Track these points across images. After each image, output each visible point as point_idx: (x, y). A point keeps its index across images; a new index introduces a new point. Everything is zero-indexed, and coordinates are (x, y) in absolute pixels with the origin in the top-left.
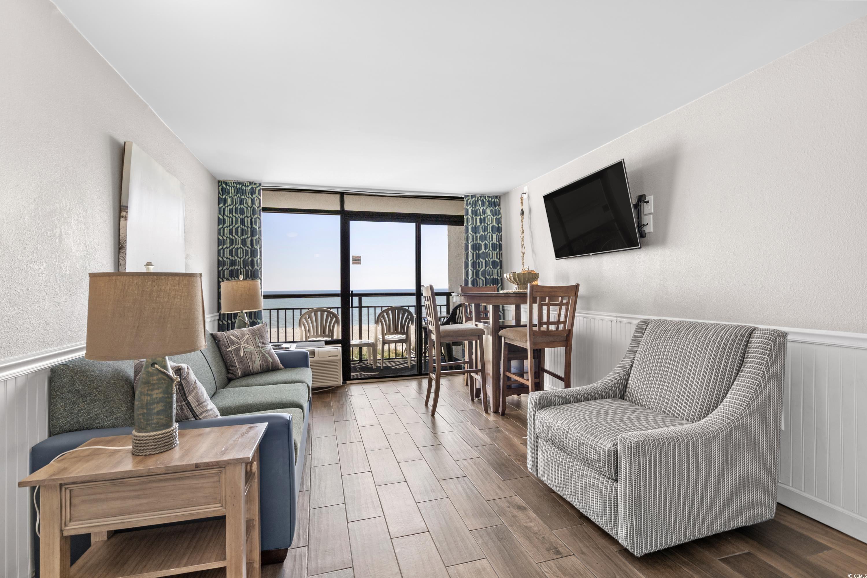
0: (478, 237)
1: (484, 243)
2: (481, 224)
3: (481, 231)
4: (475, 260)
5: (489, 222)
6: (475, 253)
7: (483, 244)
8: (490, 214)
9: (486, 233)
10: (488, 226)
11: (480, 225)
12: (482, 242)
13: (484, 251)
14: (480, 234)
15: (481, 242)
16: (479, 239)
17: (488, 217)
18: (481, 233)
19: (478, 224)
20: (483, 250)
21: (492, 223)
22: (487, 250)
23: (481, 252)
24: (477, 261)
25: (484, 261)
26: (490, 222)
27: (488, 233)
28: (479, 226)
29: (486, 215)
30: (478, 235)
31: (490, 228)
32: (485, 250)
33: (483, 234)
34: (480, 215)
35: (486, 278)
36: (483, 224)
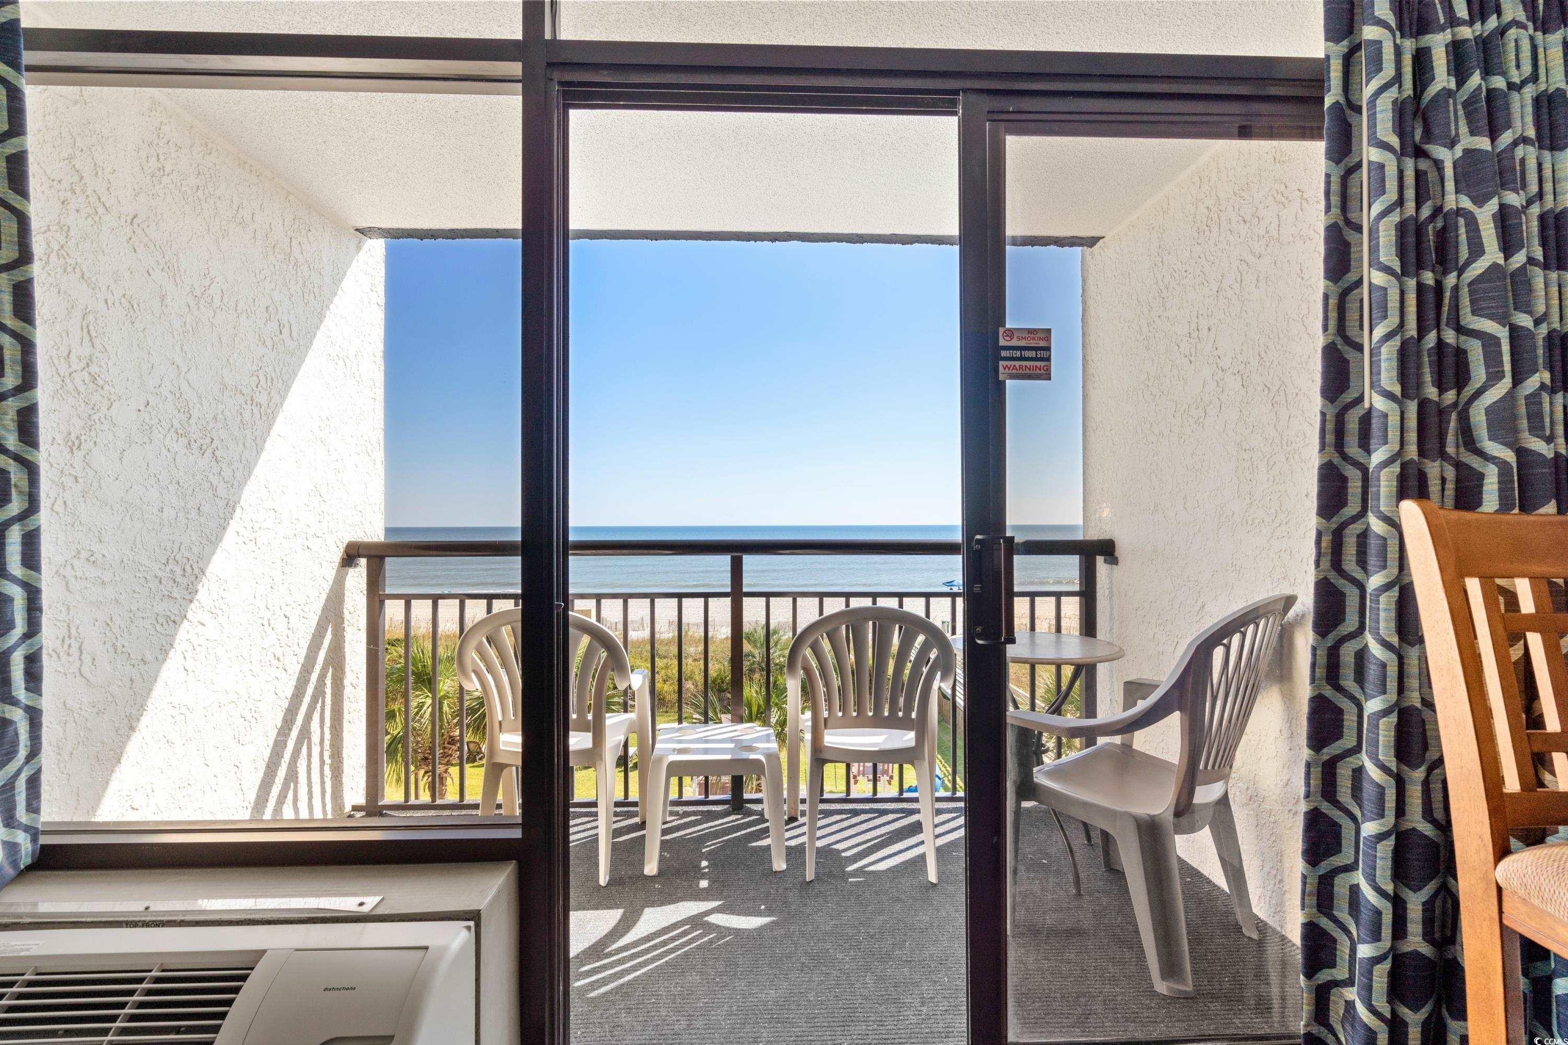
0: (1449, 172)
1: (1493, 206)
2: (1460, 83)
3: (1464, 129)
4: (1412, 330)
5: (1518, 67)
6: (1411, 283)
7: (1486, 215)
8: (1521, 16)
9: (1506, 138)
10: (1515, 96)
11: (1453, 85)
12: (1480, 201)
13: (1500, 259)
14: (1458, 151)
15: (1466, 203)
16: (1450, 185)
17: (1512, 33)
18: (1467, 141)
19: (1442, 79)
20: (1493, 254)
21: (1534, 78)
22: (1519, 259)
23: (1479, 267)
24: (1431, 339)
25: (1502, 333)
26: (1527, 69)
27: (1515, 144)
28: (1448, 93)
29: (1492, 22)
30: (1447, 156)
31: (1529, 109)
32: (1508, 255)
33: (1484, 143)
34: (1453, 21)
35: (1521, 452)
36: (1475, 79)
